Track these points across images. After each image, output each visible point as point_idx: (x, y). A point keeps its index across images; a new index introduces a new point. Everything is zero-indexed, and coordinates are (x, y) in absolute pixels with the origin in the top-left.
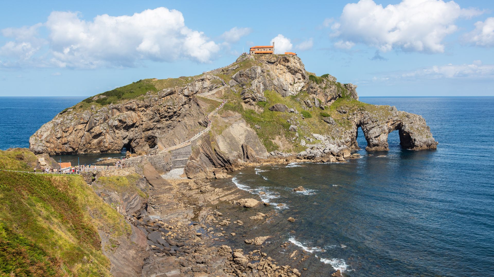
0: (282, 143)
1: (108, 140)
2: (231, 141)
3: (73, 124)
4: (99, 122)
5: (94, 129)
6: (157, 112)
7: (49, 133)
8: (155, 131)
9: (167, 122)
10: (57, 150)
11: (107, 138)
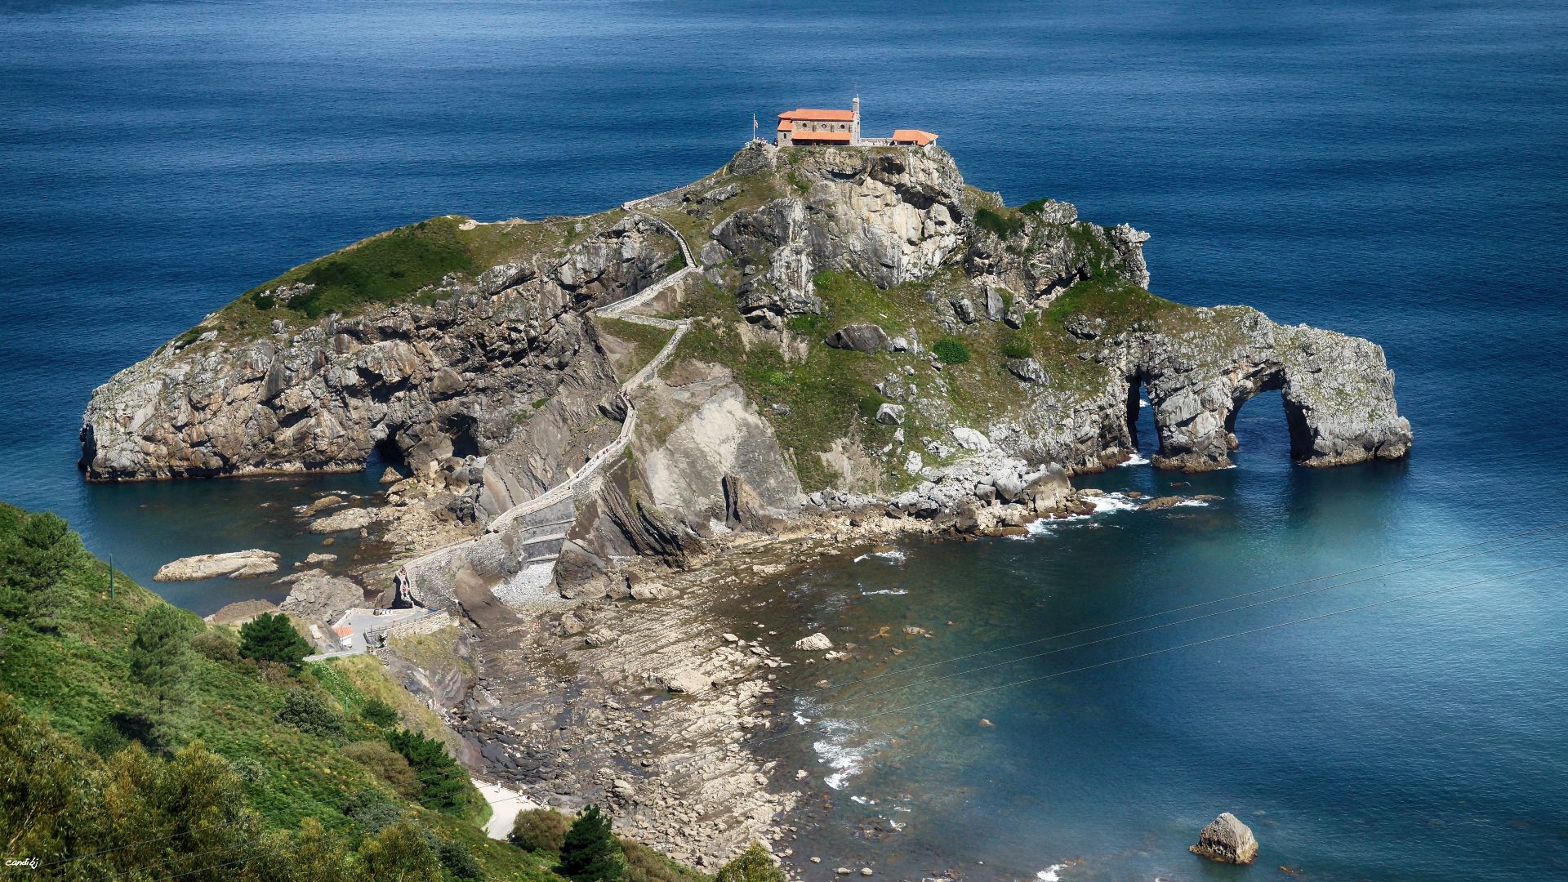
0: (852, 462)
1: (326, 431)
2: (692, 464)
3: (222, 383)
4: (301, 376)
5: (283, 396)
6: (475, 343)
7: (149, 410)
8: (472, 397)
9: (509, 369)
10: (176, 463)
11: (324, 424)
